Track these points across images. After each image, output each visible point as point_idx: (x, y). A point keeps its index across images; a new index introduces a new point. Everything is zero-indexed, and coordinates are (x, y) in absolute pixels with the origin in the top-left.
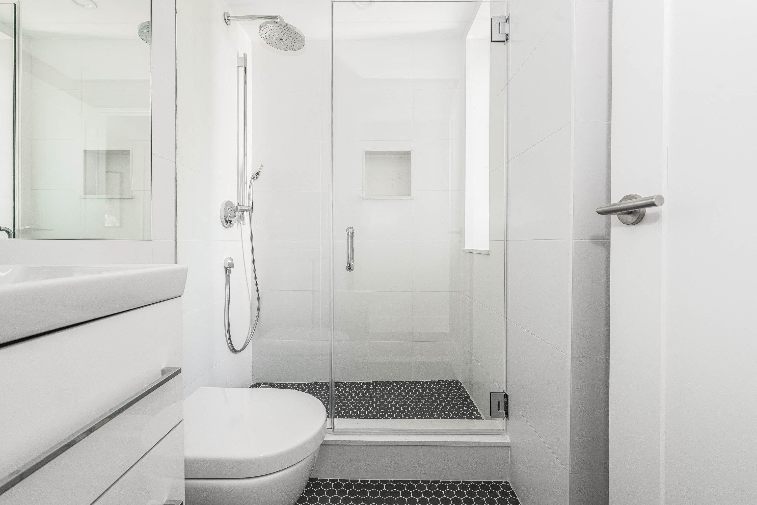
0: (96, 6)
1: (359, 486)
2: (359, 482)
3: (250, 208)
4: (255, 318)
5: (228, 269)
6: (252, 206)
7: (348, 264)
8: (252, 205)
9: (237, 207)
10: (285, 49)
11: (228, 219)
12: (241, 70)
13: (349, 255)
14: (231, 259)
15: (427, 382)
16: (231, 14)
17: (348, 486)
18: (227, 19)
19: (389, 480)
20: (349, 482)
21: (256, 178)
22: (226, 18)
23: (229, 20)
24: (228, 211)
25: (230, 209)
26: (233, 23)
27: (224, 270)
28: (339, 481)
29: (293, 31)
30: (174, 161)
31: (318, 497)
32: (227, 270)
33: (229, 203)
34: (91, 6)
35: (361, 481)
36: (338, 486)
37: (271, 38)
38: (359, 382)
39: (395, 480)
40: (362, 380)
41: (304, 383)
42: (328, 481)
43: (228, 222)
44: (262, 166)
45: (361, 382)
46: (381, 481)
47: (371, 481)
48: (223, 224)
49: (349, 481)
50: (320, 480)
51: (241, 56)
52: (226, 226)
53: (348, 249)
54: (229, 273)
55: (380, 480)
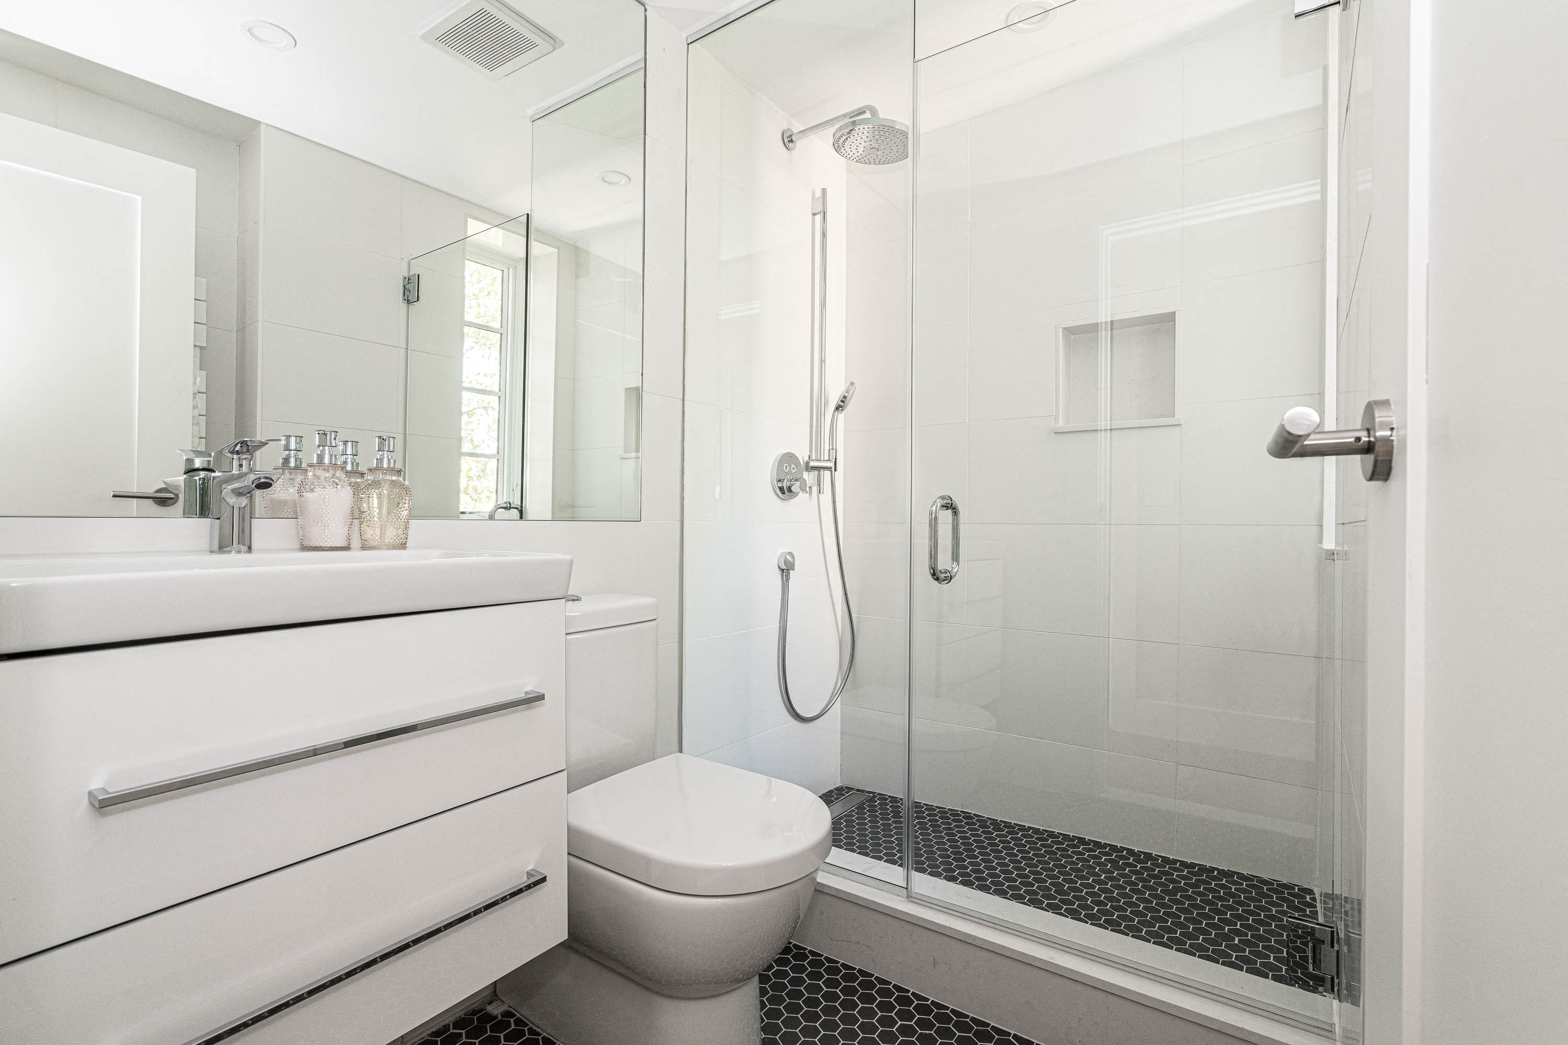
0: (629, 179)
1: (943, 1018)
2: (948, 1012)
3: (831, 465)
4: (845, 666)
5: (786, 570)
6: (836, 459)
7: (932, 570)
8: (834, 458)
9: (807, 463)
10: (890, 162)
11: (785, 484)
12: (818, 218)
13: (931, 551)
14: (791, 554)
15: (1213, 869)
16: (797, 127)
17: (924, 1009)
18: (788, 140)
19: (1013, 1033)
20: (929, 1003)
21: (841, 409)
22: (786, 141)
23: (792, 141)
24: (786, 471)
25: (790, 468)
26: (800, 144)
27: (778, 573)
28: (909, 994)
29: (891, 129)
30: (681, 397)
31: (859, 1003)
32: (784, 574)
33: (789, 458)
34: (623, 182)
35: (953, 1011)
36: (904, 1000)
37: (855, 151)
38: (1042, 828)
39: (1024, 1037)
40: (1050, 827)
41: (929, 804)
42: (891, 987)
43: (785, 491)
44: (852, 384)
45: (1046, 831)
46: (994, 1028)
47: (973, 1019)
48: (777, 495)
49: (930, 1001)
50: (877, 978)
51: (818, 194)
52: (782, 497)
53: (931, 540)
54: (788, 580)
55: (992, 1024)
